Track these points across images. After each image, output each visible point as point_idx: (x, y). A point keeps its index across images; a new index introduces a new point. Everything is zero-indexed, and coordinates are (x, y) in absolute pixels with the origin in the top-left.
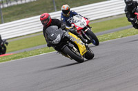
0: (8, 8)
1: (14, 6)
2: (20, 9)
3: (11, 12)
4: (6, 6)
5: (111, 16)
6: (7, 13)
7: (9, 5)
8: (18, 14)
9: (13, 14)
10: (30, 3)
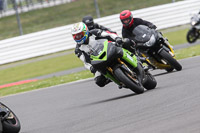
0: (29, 13)
1: (38, 10)
2: (46, 14)
3: (34, 18)
4: (26, 9)
5: (179, 26)
6: (27, 20)
7: (31, 8)
8: (44, 22)
9: (36, 22)
10: (62, 5)
